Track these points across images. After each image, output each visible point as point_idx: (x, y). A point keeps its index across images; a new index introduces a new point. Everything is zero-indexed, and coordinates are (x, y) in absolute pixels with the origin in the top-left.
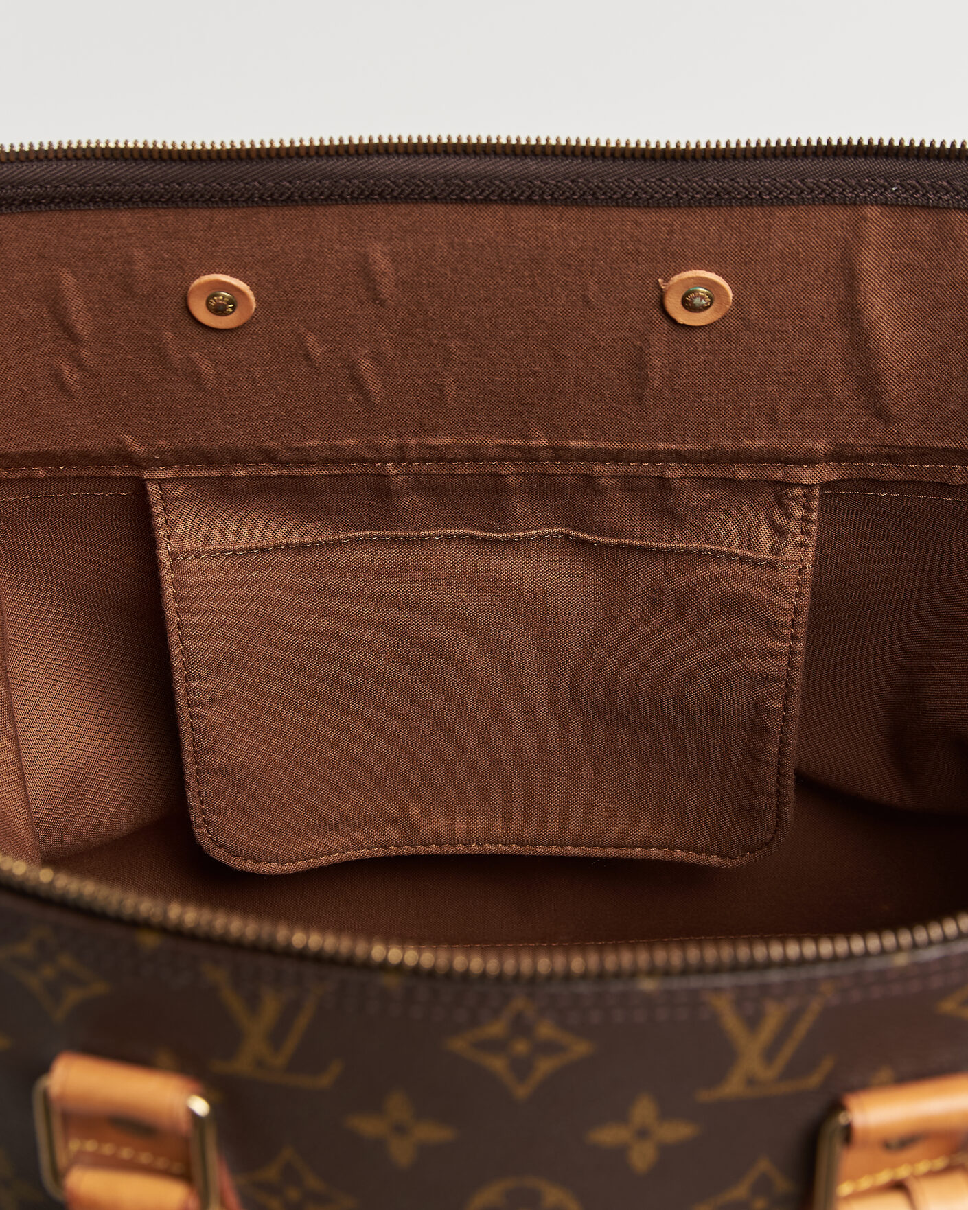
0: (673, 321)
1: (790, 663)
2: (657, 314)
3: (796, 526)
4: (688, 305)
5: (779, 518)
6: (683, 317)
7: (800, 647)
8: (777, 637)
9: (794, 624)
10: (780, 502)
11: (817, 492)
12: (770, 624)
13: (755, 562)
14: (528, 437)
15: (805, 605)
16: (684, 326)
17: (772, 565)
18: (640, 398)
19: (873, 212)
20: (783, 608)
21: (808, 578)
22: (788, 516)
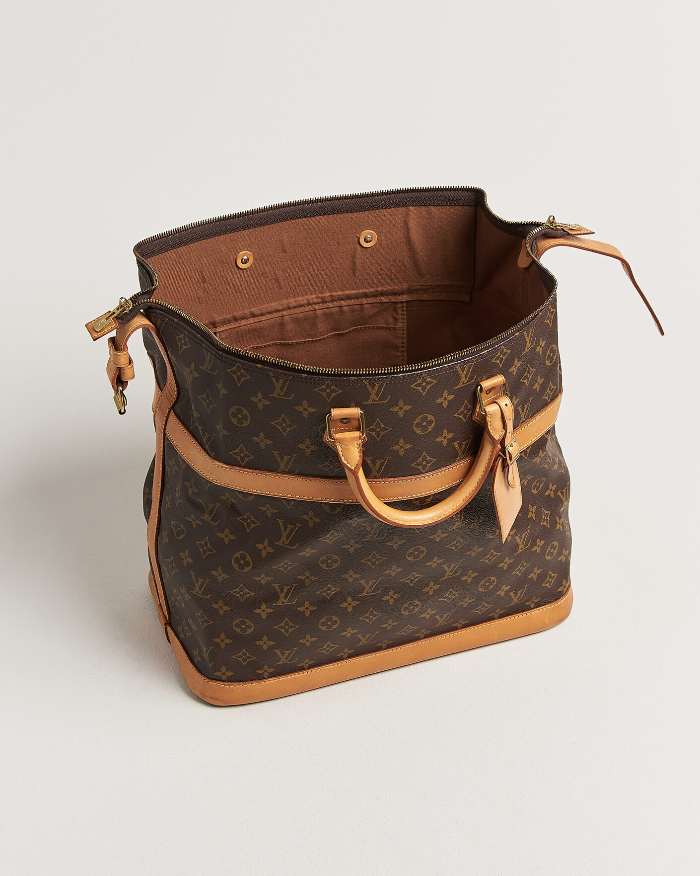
0: (362, 246)
1: (402, 360)
2: (358, 246)
3: (400, 317)
4: (366, 241)
5: (395, 315)
6: (365, 245)
7: (405, 354)
8: (398, 351)
9: (403, 347)
10: (395, 310)
11: (405, 305)
12: (396, 348)
13: (390, 329)
14: (323, 293)
15: (405, 340)
16: (365, 247)
17: (394, 329)
18: (354, 274)
19: (411, 208)
20: (398, 342)
21: (405, 332)
22: (397, 314)
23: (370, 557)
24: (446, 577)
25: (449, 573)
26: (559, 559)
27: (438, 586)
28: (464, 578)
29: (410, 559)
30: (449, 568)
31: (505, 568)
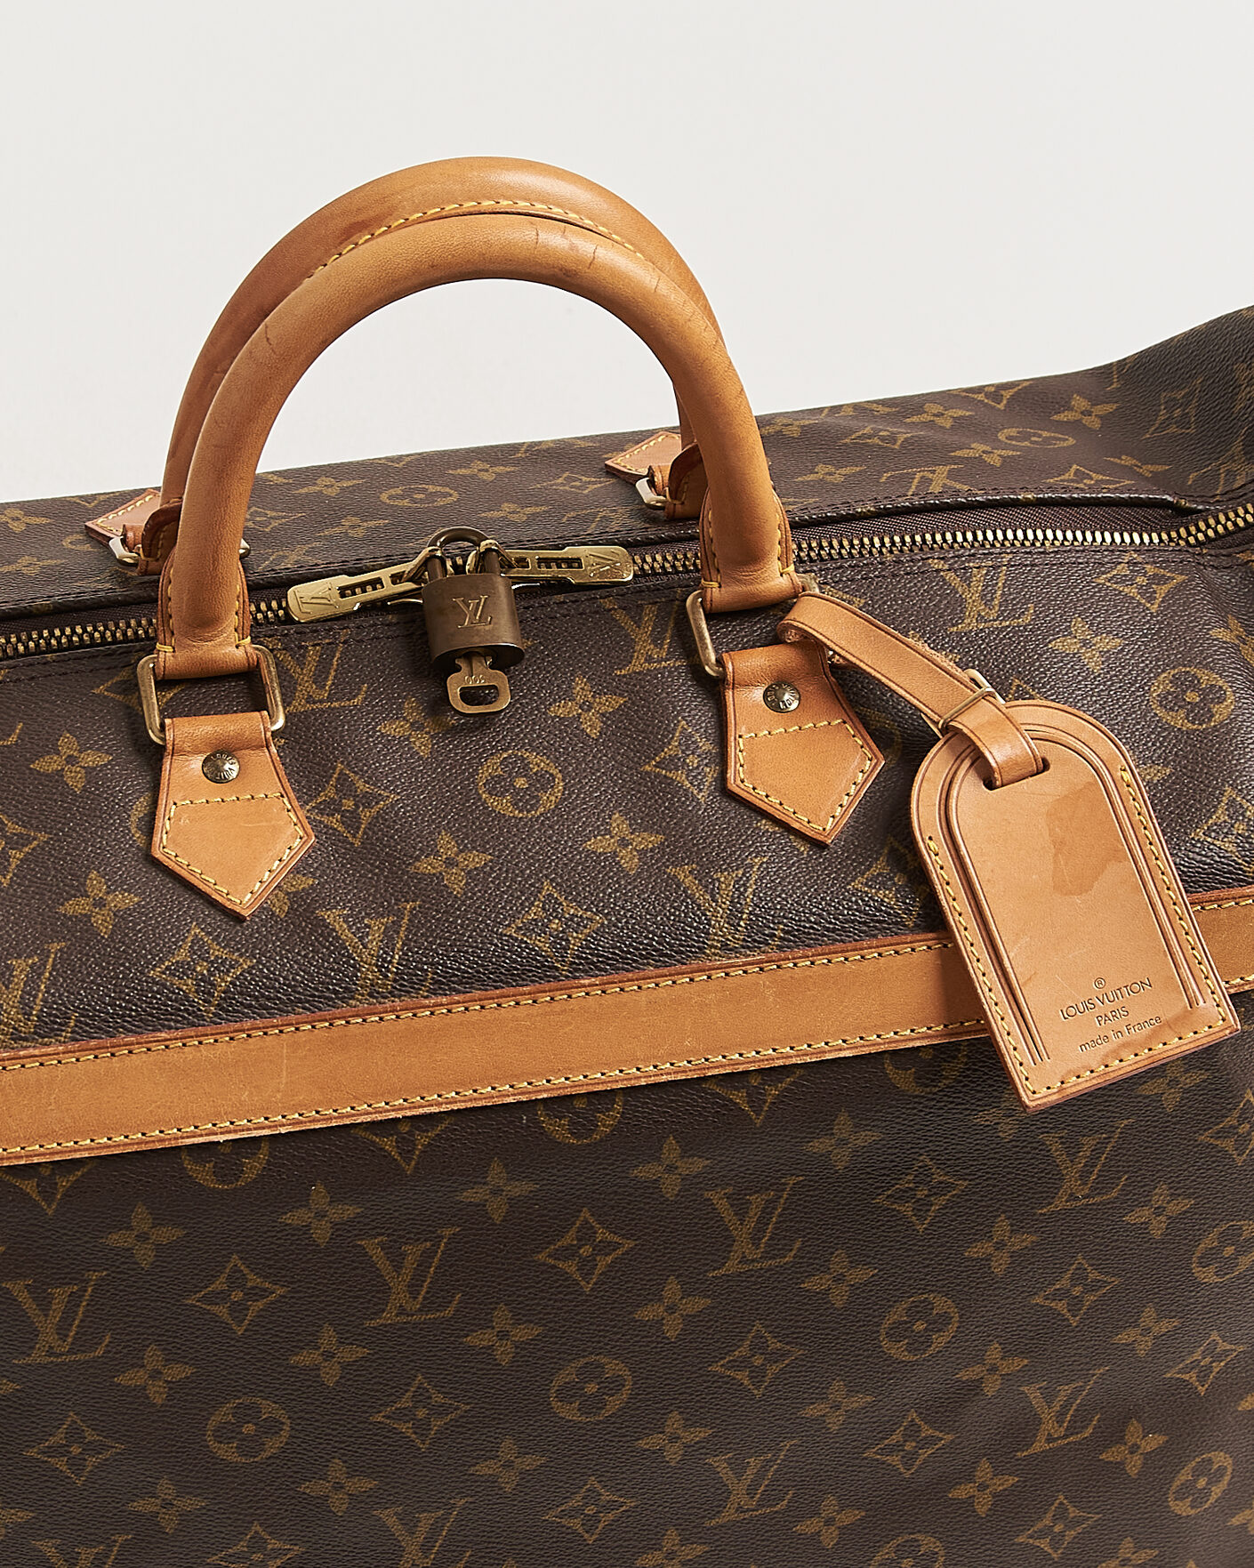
23: (405, 1402)
24: (729, 1515)
25: (739, 1496)
26: (1235, 1521)
27: (700, 1549)
28: (808, 1527)
29: (569, 1412)
30: (739, 1476)
31: (982, 1510)
